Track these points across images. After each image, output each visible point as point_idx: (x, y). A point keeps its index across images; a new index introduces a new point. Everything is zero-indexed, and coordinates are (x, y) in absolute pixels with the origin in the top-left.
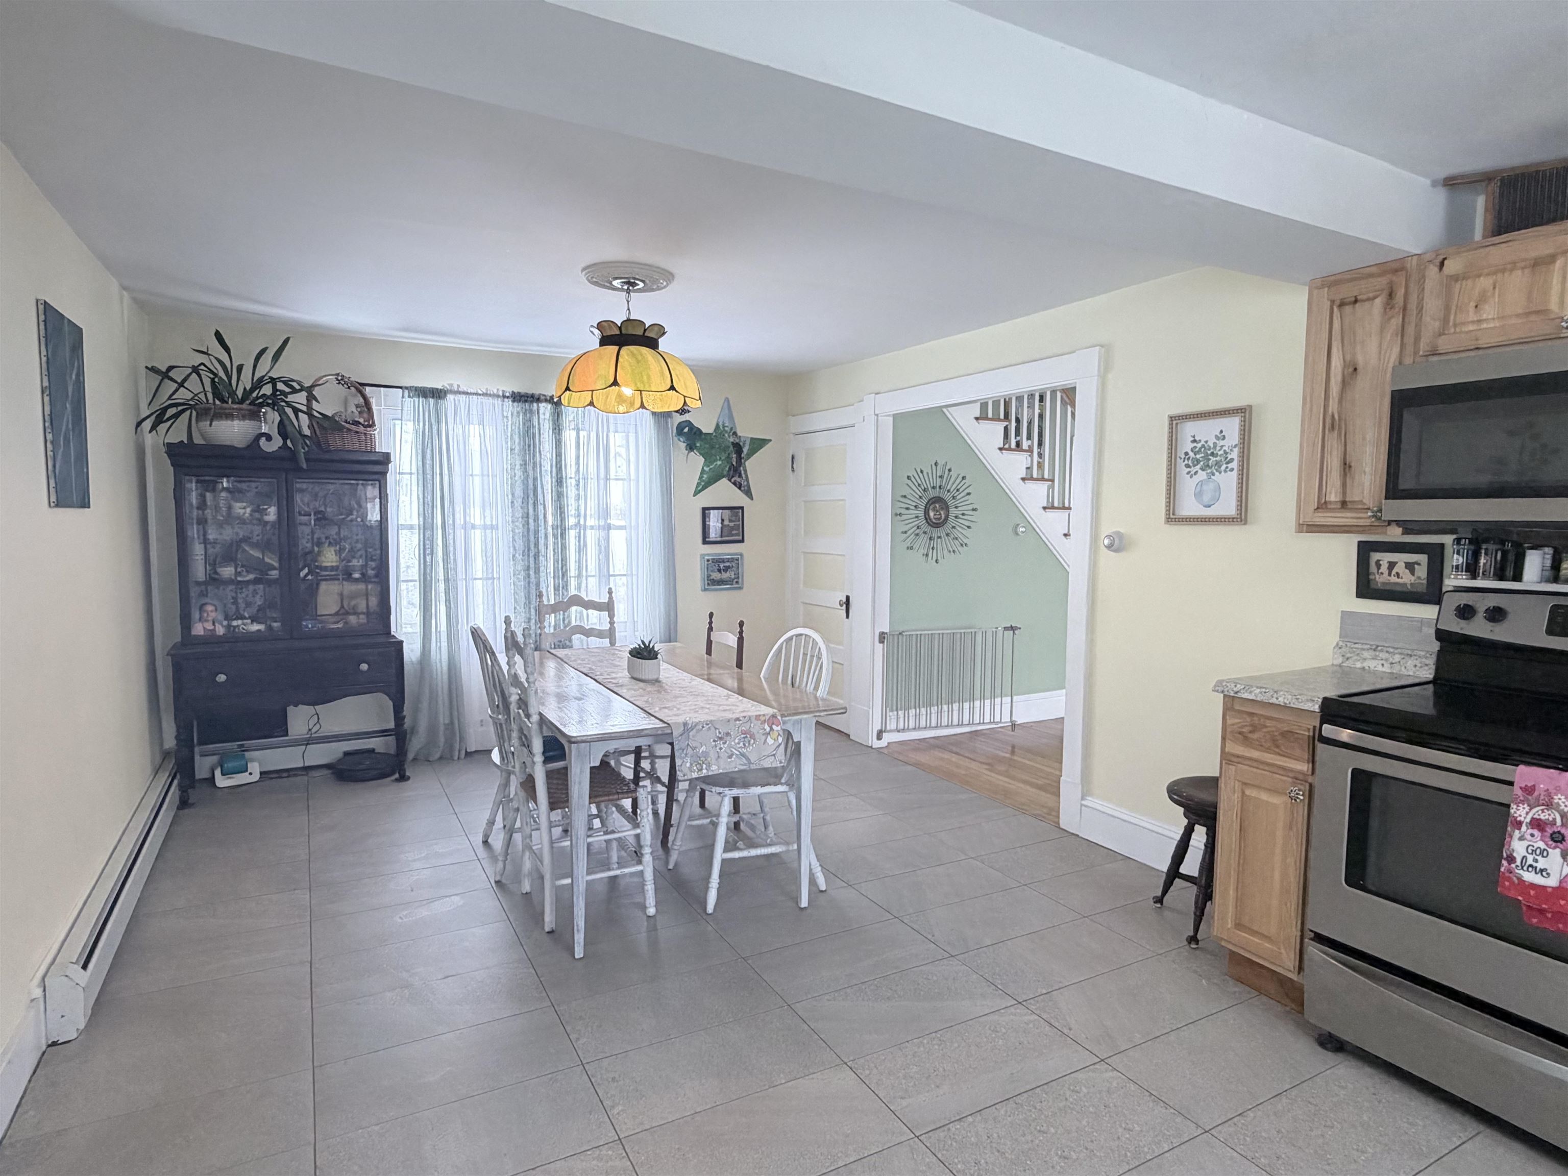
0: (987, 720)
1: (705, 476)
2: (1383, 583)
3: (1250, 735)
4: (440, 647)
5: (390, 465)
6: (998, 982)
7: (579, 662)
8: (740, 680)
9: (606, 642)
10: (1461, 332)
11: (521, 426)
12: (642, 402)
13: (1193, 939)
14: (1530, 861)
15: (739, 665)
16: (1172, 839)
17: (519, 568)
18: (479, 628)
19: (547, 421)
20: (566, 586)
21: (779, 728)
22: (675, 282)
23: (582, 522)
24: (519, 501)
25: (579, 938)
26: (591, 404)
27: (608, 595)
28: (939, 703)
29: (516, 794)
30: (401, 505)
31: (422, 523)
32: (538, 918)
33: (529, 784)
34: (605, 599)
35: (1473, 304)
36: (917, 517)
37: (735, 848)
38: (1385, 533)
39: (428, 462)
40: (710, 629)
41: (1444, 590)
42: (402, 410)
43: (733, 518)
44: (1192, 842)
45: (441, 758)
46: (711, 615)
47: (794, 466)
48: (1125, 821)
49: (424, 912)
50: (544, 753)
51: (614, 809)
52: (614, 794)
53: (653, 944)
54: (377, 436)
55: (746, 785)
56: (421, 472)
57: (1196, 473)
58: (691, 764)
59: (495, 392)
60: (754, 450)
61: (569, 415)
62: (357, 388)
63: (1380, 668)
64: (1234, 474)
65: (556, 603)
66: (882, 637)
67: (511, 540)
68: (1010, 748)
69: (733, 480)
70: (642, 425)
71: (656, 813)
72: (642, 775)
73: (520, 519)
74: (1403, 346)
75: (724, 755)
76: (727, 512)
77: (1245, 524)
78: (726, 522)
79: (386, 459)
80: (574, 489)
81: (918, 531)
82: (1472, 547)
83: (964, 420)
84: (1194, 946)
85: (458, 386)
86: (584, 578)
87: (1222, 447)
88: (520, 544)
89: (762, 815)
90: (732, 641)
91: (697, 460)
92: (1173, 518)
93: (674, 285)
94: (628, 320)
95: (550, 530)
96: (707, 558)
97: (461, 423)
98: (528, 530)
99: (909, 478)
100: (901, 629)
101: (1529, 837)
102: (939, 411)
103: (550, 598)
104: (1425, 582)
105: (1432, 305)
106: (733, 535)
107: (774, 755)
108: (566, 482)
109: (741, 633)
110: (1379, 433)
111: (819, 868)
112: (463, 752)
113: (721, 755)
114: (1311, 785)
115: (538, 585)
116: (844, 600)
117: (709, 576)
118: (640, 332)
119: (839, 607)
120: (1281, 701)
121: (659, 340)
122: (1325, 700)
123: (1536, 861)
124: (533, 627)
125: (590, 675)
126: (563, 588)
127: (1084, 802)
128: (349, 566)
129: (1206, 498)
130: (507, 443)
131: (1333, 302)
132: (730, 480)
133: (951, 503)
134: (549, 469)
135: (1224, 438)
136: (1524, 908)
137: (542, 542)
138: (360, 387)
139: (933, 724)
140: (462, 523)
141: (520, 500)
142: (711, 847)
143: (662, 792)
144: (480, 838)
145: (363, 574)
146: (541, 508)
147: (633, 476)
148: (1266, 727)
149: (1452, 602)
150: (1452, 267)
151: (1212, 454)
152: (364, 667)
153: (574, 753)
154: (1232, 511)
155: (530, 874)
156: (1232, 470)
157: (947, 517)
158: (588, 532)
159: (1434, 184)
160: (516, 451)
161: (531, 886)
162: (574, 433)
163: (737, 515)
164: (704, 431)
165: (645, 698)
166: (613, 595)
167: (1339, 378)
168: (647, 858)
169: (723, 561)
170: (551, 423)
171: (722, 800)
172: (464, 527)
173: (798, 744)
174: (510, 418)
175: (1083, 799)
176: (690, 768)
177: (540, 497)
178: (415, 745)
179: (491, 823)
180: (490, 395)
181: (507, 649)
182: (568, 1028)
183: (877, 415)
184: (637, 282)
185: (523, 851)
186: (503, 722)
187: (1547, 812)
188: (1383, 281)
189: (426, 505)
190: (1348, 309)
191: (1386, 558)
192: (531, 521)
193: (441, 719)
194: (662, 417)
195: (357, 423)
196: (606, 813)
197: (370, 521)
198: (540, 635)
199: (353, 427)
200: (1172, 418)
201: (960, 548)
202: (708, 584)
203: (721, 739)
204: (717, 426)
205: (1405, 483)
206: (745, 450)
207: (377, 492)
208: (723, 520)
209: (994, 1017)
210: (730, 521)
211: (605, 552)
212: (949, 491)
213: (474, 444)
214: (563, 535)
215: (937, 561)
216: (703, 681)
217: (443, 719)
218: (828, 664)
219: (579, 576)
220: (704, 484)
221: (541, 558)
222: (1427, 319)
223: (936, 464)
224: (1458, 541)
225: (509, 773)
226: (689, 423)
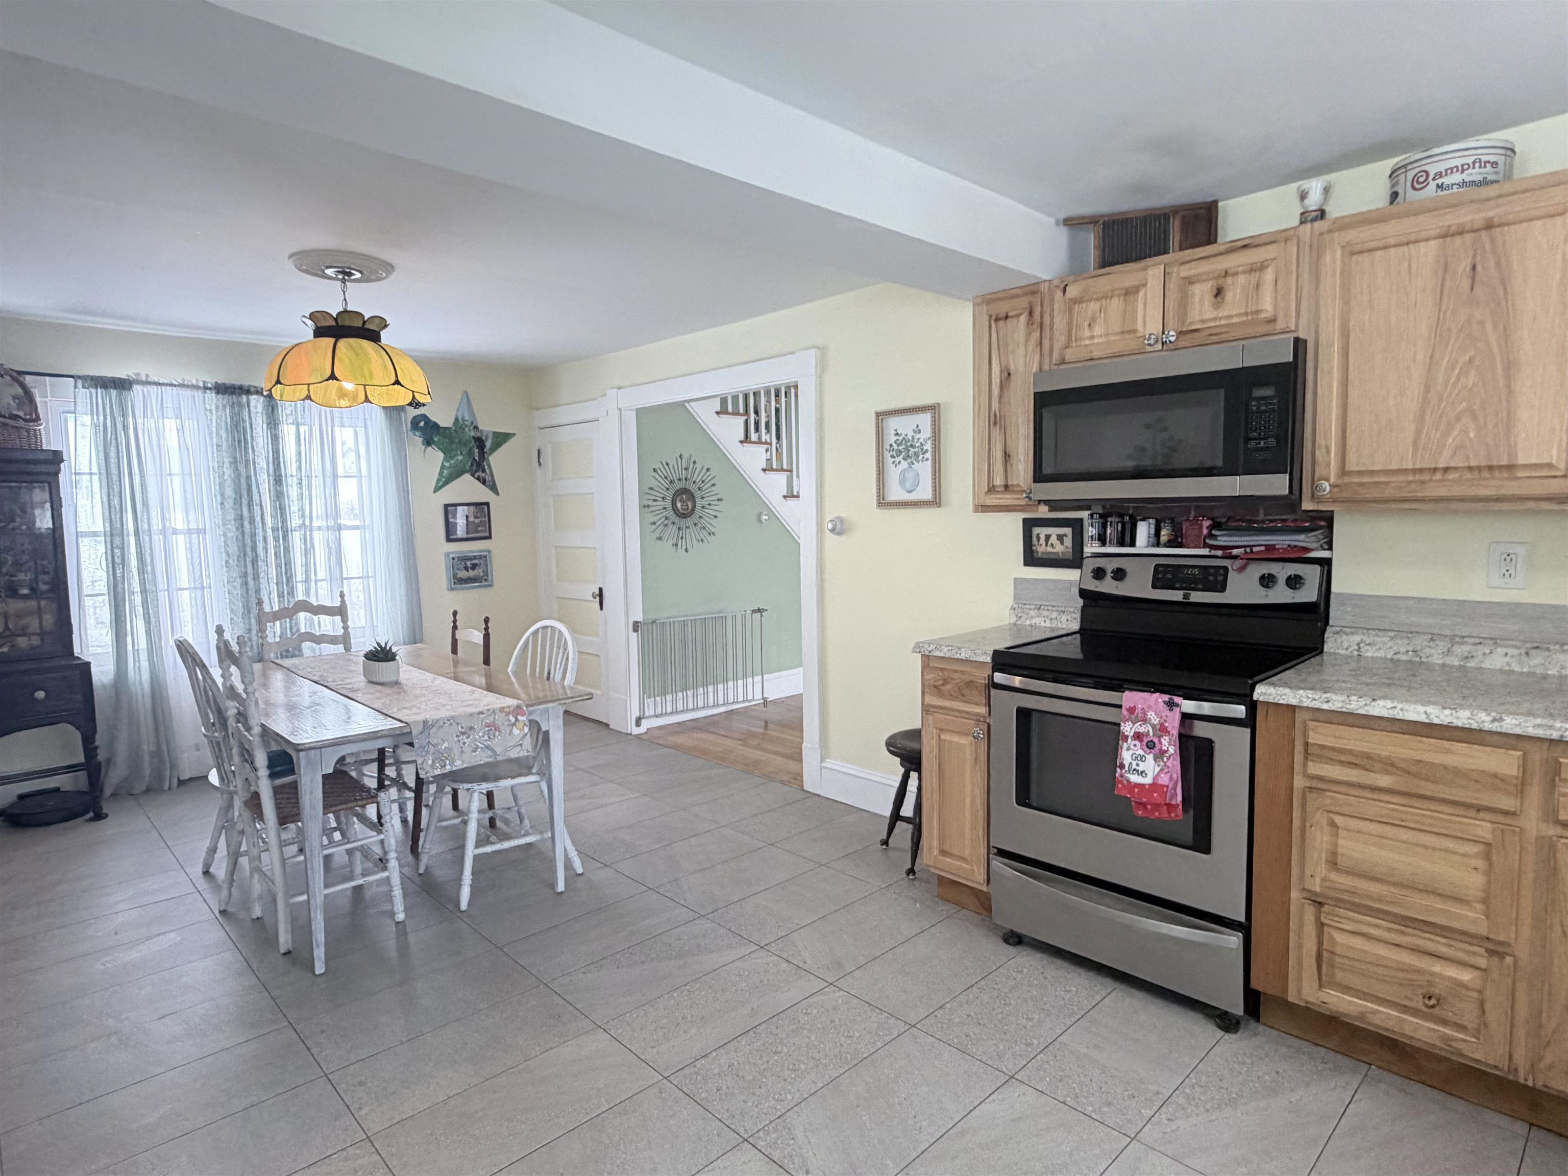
0: (740, 699)
1: (445, 472)
2: (1043, 553)
3: (941, 687)
4: (139, 667)
5: (62, 465)
6: (743, 933)
7: (309, 670)
8: (488, 676)
9: (340, 648)
10: (1080, 346)
11: (229, 421)
12: (366, 396)
13: (911, 871)
14: (1134, 766)
15: (487, 661)
16: (892, 786)
17: (235, 574)
18: (185, 640)
19: (259, 415)
20: (291, 593)
21: (524, 718)
22: (395, 274)
23: (307, 523)
24: (229, 503)
25: (319, 953)
26: (308, 397)
27: (340, 599)
28: (695, 687)
29: (240, 815)
30: (80, 510)
31: (108, 529)
32: (271, 940)
33: (254, 803)
34: (337, 603)
35: (1086, 323)
36: (665, 508)
37: (488, 842)
38: (1037, 511)
39: (113, 460)
40: (455, 628)
41: (1085, 555)
42: (75, 402)
43: (479, 515)
44: (908, 788)
45: (148, 791)
46: (455, 614)
47: (541, 460)
48: (858, 777)
49: (133, 955)
50: (269, 767)
51: (355, 819)
52: (352, 802)
53: (403, 949)
54: (43, 432)
55: (497, 778)
56: (104, 472)
57: (899, 462)
58: (433, 762)
59: (194, 382)
60: (497, 445)
61: (285, 410)
62: (12, 377)
63: (1043, 624)
64: (929, 463)
65: (280, 610)
66: (636, 626)
67: (223, 544)
68: (763, 724)
69: (476, 475)
70: (371, 419)
71: (404, 821)
72: (387, 783)
73: (233, 522)
74: (1041, 355)
75: (466, 748)
76: (472, 508)
77: (940, 506)
78: (471, 519)
79: (56, 458)
80: (295, 487)
81: (666, 522)
82: (1101, 521)
83: (706, 414)
84: (911, 877)
85: (147, 376)
86: (313, 583)
87: (918, 439)
88: (234, 549)
89: (516, 809)
90: (478, 637)
91: (436, 456)
92: (883, 503)
93: (393, 277)
94: (345, 311)
95: (269, 532)
96: (451, 556)
97: (153, 417)
98: (243, 533)
99: (655, 470)
100: (654, 617)
101: (1132, 747)
102: (681, 406)
103: (272, 604)
104: (1071, 550)
105: (1060, 322)
106: (477, 532)
107: (521, 745)
108: (286, 480)
109: (487, 629)
110: (1028, 429)
111: (576, 853)
112: (175, 781)
113: (465, 750)
114: (989, 726)
115: (258, 591)
116: (597, 592)
117: (455, 575)
118: (359, 324)
119: (592, 599)
120: (963, 656)
121: (382, 333)
122: (996, 653)
123: (1138, 765)
124: (254, 638)
125: (322, 682)
126: (288, 594)
127: (824, 765)
128: (13, 581)
129: (908, 485)
130: (211, 439)
131: (991, 316)
132: (473, 475)
133: (697, 494)
134: (265, 467)
135: (920, 432)
136: (1133, 804)
137: (260, 545)
138: (17, 376)
139: (691, 706)
140: (160, 527)
141: (231, 501)
142: (462, 847)
143: (410, 799)
144: (199, 869)
145: (32, 589)
146: (257, 509)
147: (364, 472)
148: (953, 679)
149: (1090, 565)
150: (1072, 291)
151: (912, 446)
152: (40, 695)
153: (303, 762)
154: (928, 495)
155: (261, 897)
156: (927, 459)
157: (694, 506)
158: (316, 534)
159: (1057, 223)
160: (224, 448)
161: (263, 911)
162: (292, 428)
163: (482, 511)
164: (442, 425)
165: (382, 701)
166: (346, 598)
167: (998, 381)
168: (393, 864)
169: (470, 559)
170: (265, 416)
171: (471, 796)
172: (163, 532)
173: (547, 733)
174: (214, 412)
175: (822, 761)
176: (433, 767)
177: (256, 497)
178: (113, 778)
179: (213, 850)
180: (188, 386)
181: (221, 661)
182: (309, 1044)
183: (620, 410)
184: (353, 272)
185: (252, 874)
186: (220, 740)
187: (1144, 726)
188: (1024, 302)
189: (113, 509)
190: (1001, 323)
191: (1042, 531)
192: (246, 524)
193: (145, 747)
194: (393, 412)
195: (15, 417)
196: (346, 824)
197: (39, 529)
198: (262, 645)
199: (11, 422)
200: (878, 415)
201: (708, 538)
202: (455, 583)
203: (463, 733)
204: (457, 420)
205: (1047, 470)
206: (488, 444)
207: (47, 496)
208: (467, 517)
209: (737, 964)
210: (475, 517)
211: (336, 552)
212: (694, 482)
213: (172, 439)
214: (285, 537)
215: (686, 550)
216: (446, 680)
217: (147, 747)
218: (574, 654)
219: (307, 581)
220: (444, 481)
221: (260, 563)
222: (1057, 334)
223: (681, 457)
224: (1091, 515)
225: (231, 794)
226: (424, 417)
